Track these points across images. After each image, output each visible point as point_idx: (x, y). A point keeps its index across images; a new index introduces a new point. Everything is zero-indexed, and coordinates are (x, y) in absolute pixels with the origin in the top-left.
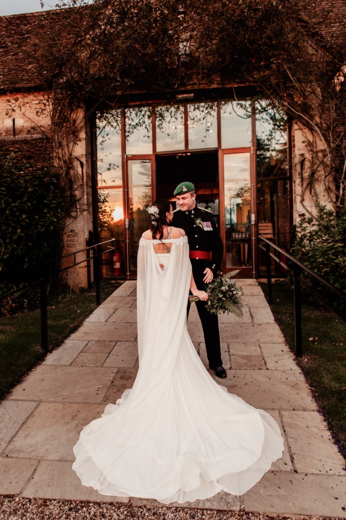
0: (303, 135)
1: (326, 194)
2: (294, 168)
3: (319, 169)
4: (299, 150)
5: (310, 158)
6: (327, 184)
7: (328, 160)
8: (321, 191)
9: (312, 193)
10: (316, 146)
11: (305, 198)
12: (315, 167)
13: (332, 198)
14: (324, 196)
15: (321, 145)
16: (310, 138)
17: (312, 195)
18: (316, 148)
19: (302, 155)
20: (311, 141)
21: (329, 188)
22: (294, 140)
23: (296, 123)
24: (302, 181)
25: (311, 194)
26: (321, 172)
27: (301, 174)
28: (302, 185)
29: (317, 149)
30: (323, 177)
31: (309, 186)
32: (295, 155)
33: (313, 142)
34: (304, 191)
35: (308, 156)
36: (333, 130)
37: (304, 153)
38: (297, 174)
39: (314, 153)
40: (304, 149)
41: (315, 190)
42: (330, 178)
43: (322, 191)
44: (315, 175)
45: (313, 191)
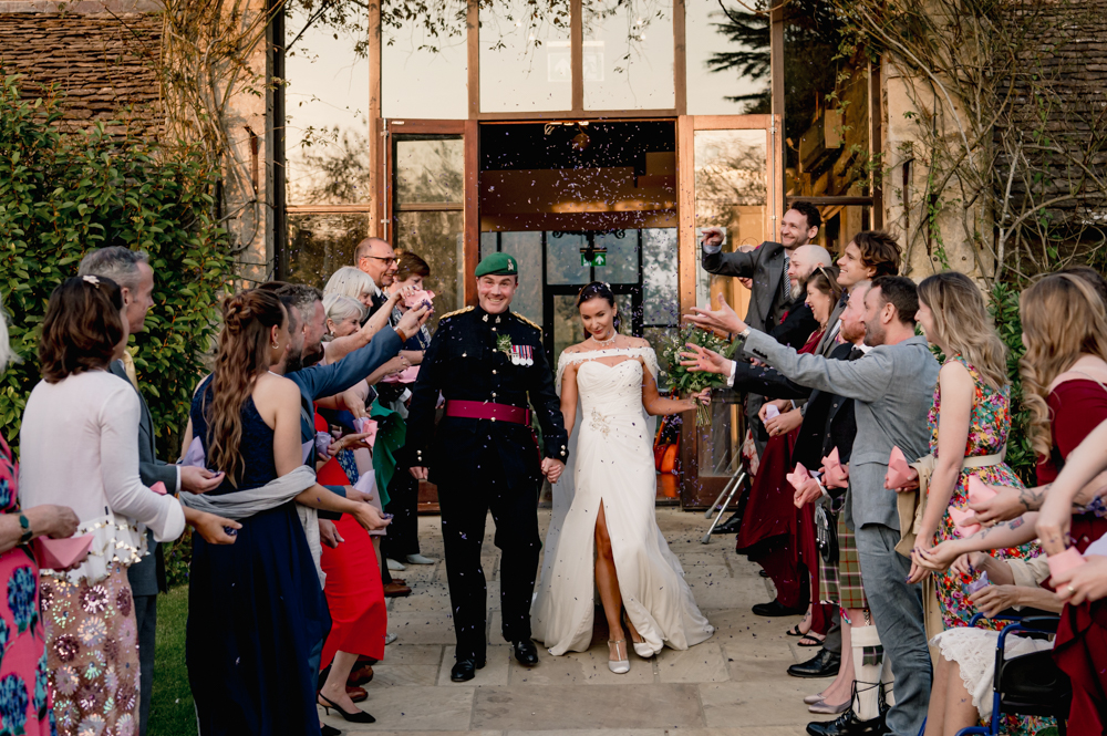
0: (907, 94)
1: (969, 254)
2: (885, 179)
3: (949, 184)
4: (898, 130)
5: (928, 156)
6: (970, 224)
7: (974, 161)
8: (955, 245)
9: (933, 251)
10: (943, 122)
11: (914, 266)
12: (941, 178)
13: (985, 266)
14: (964, 259)
15: (956, 121)
16: (928, 101)
17: (933, 256)
18: (943, 129)
19: (908, 145)
20: (931, 109)
21: (977, 236)
22: (886, 103)
23: (890, 61)
24: (906, 213)
25: (929, 254)
26: (954, 193)
27: (904, 196)
28: (907, 225)
29: (946, 132)
30: (961, 205)
31: (925, 230)
32: (888, 143)
33: (935, 114)
34: (910, 243)
35: (922, 150)
36: (983, 90)
37: (911, 139)
38: (894, 194)
39: (939, 143)
40: (910, 130)
41: (939, 242)
42: (979, 209)
43: (959, 244)
44: (939, 200)
45: (934, 244)
